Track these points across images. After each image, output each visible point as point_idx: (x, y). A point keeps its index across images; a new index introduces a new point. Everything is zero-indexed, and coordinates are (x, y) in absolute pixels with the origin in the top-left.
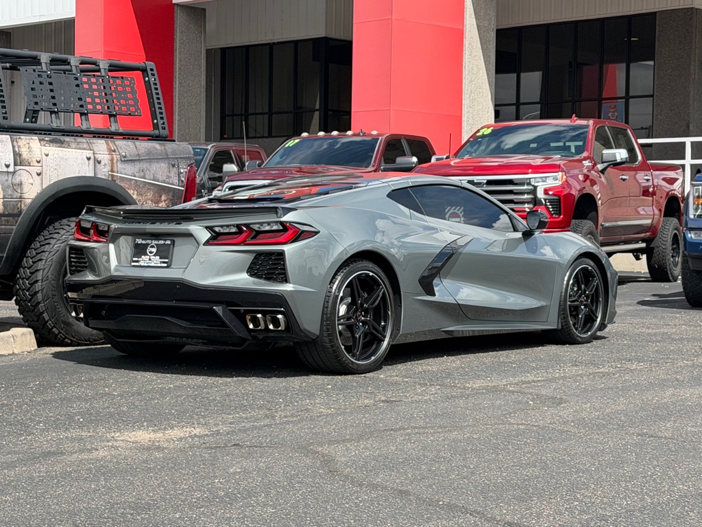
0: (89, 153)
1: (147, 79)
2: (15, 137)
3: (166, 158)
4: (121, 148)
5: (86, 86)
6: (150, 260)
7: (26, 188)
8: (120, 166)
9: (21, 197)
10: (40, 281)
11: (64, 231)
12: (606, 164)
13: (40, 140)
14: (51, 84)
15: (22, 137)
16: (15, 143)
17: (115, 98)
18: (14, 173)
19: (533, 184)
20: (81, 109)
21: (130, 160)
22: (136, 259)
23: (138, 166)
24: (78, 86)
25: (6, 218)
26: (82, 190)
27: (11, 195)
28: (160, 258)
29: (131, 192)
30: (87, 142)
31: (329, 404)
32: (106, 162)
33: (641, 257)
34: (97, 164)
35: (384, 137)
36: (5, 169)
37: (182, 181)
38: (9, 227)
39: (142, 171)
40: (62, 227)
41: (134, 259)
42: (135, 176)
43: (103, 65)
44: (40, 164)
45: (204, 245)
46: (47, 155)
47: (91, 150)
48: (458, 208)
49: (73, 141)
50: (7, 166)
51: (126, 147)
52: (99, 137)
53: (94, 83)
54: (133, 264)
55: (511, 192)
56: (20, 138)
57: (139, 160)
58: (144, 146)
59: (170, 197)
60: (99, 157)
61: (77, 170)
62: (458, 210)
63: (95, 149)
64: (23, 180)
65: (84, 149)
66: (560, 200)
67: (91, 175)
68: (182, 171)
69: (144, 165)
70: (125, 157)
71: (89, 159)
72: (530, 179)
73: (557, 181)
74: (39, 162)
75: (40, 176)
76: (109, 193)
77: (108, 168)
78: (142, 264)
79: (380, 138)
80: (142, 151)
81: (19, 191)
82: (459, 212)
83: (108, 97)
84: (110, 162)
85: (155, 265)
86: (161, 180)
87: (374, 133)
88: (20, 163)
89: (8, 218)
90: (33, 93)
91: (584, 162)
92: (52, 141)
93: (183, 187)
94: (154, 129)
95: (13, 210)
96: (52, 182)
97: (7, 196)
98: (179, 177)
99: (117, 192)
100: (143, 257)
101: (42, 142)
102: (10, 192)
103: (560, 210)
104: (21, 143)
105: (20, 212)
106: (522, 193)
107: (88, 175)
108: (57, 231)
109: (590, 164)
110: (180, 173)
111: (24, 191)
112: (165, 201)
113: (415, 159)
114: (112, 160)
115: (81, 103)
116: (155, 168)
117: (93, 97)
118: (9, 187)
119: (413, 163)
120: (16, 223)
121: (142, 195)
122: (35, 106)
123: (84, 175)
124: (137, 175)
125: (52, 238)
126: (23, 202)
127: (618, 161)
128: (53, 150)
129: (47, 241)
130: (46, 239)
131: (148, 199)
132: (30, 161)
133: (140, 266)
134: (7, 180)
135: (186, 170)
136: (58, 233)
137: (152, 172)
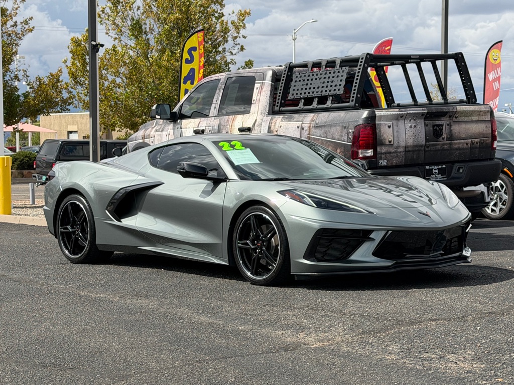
0: (299, 124)
3: (341, 122)
8: (313, 130)
13: (282, 118)
15: (276, 117)
16: (271, 121)
21: (320, 126)
23: (323, 130)
32: (307, 128)
34: (302, 130)
37: (350, 138)
39: (326, 133)
44: (277, 133)
46: (281, 127)
47: (301, 121)
57: (325, 125)
58: (334, 115)
59: (343, 150)
60: (304, 125)
63: (305, 120)
68: (350, 131)
69: (327, 129)
70: (317, 124)
71: (299, 127)
74: (276, 131)
77: (307, 132)
80: (331, 119)
86: (336, 138)
88: (270, 132)
93: (351, 143)
98: (348, 135)
104: (274, 120)
107: (297, 137)
110: (349, 133)
112: (340, 153)
114: (309, 127)
116: (333, 131)
124: (322, 136)
128: (285, 124)
132: (273, 131)
135: (353, 130)
137: (331, 133)
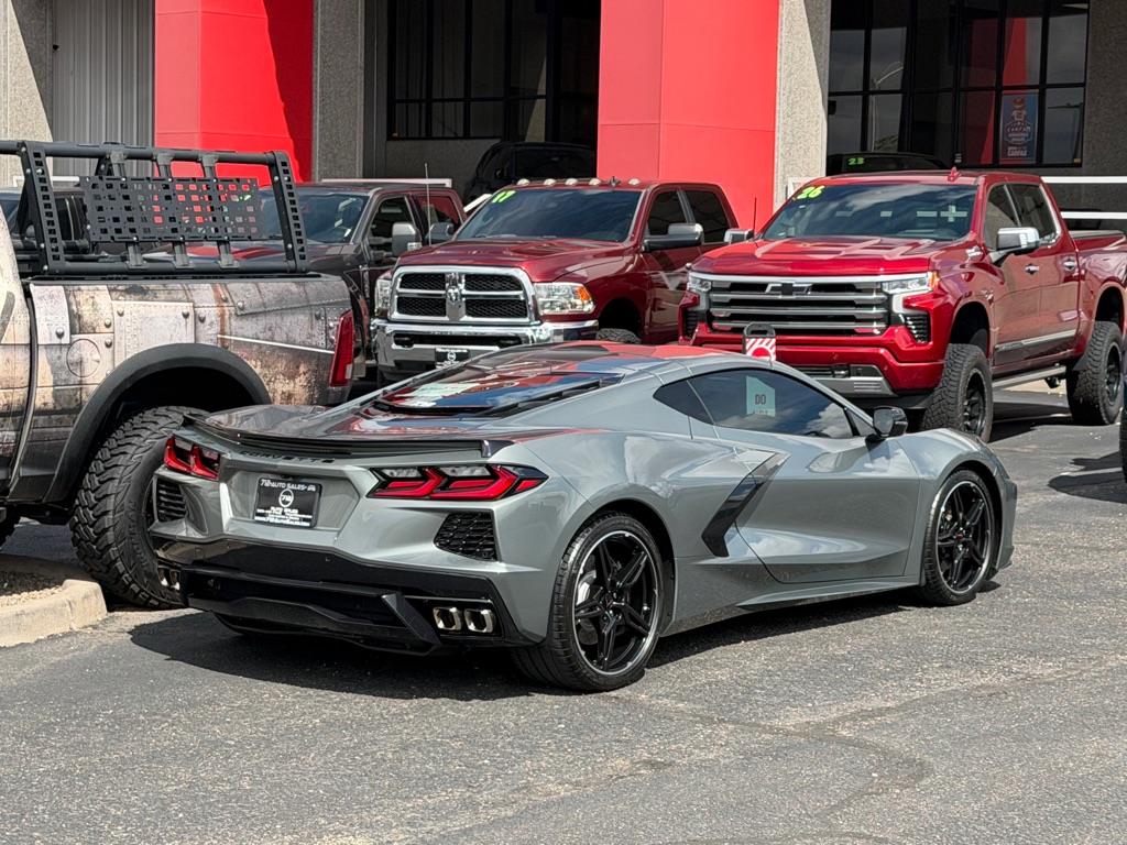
0: (186, 307)
1: (276, 178)
2: (71, 288)
3: (306, 306)
4: (236, 295)
5: (181, 198)
6: (283, 514)
7: (89, 368)
8: (234, 323)
9: (81, 383)
10: (111, 513)
11: (149, 432)
12: (1003, 252)
13: (110, 291)
14: (126, 197)
15: (82, 288)
16: (72, 299)
17: (227, 214)
18: (71, 344)
19: (886, 290)
20: (175, 235)
21: (251, 314)
22: (262, 511)
23: (262, 322)
24: (168, 198)
25: (58, 417)
26: (176, 366)
27: (65, 380)
28: (300, 513)
29: (251, 363)
30: (184, 289)
31: (560, 772)
32: (214, 319)
33: (1057, 383)
34: (199, 324)
35: (649, 190)
36: (56, 341)
37: (332, 341)
38: (62, 429)
39: (270, 330)
40: (144, 425)
41: (259, 511)
42: (258, 339)
43: (208, 160)
44: (110, 330)
45: (367, 496)
46: (121, 315)
47: (189, 302)
48: (767, 340)
49: (162, 288)
50: (60, 336)
51: (243, 291)
52: (201, 278)
53: (194, 192)
54: (257, 518)
55: (851, 304)
56: (79, 289)
57: (264, 312)
58: (272, 287)
59: (313, 367)
60: (202, 312)
61: (168, 334)
62: (767, 344)
63: (195, 299)
64: (84, 356)
65: (180, 301)
66: (928, 316)
67: (189, 342)
68: (331, 324)
69: (273, 320)
70: (242, 309)
71: (186, 316)
72: (881, 283)
73: (925, 287)
74: (108, 326)
75: (111, 349)
76: (217, 368)
77: (217, 328)
78: (272, 520)
79: (644, 191)
80: (269, 297)
81: (79, 374)
82: (768, 348)
83: (216, 213)
84: (219, 319)
85: (292, 523)
86: (298, 340)
87: (634, 182)
88: (80, 329)
89: (61, 416)
90: (100, 214)
91: (968, 251)
92: (128, 291)
93: (333, 350)
94: (288, 258)
95: (69, 403)
96: (128, 357)
97: (59, 383)
98: (327, 334)
99: (230, 366)
100: (272, 508)
101: (114, 294)
102: (64, 376)
103: (929, 333)
104: (81, 297)
105: (80, 406)
106: (869, 306)
107: (185, 342)
108: (137, 432)
109: (979, 253)
110: (328, 329)
111: (87, 372)
112: (305, 374)
113: (698, 228)
114: (222, 316)
115: (174, 225)
116: (289, 324)
117: (192, 215)
118: (62, 367)
119: (696, 234)
120: (74, 422)
121: (269, 367)
122: (103, 235)
123: (178, 342)
124: (261, 336)
125: (130, 444)
126: (84, 391)
127: (1023, 247)
128: (131, 305)
129: (122, 449)
130: (119, 446)
131: (278, 373)
132: (95, 325)
133: (268, 523)
134: (59, 358)
135: (337, 323)
136: (139, 436)
137: (285, 329)
